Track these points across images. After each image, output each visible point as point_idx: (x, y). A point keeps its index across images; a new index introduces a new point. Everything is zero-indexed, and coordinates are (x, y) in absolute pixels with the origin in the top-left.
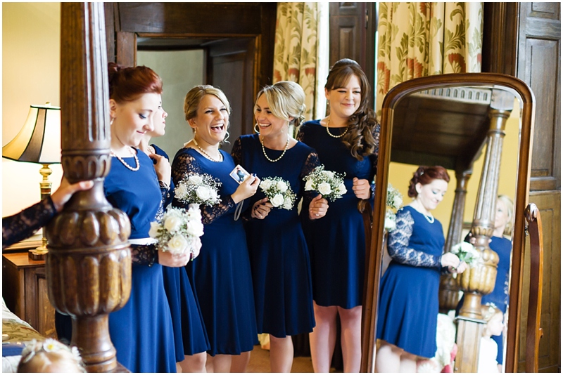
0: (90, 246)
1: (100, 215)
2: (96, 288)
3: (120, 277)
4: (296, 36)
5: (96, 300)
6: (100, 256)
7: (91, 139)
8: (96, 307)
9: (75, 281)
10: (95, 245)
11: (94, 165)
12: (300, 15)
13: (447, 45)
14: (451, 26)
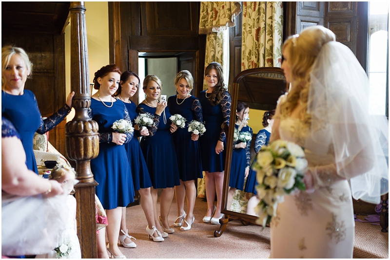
0: (80, 133)
1: (84, 122)
2: (82, 149)
3: (92, 146)
4: (213, 51)
5: (83, 154)
6: (84, 137)
7: (81, 93)
8: (83, 157)
9: (74, 147)
10: (82, 133)
11: (83, 103)
12: (214, 41)
13: (266, 55)
14: (268, 47)
